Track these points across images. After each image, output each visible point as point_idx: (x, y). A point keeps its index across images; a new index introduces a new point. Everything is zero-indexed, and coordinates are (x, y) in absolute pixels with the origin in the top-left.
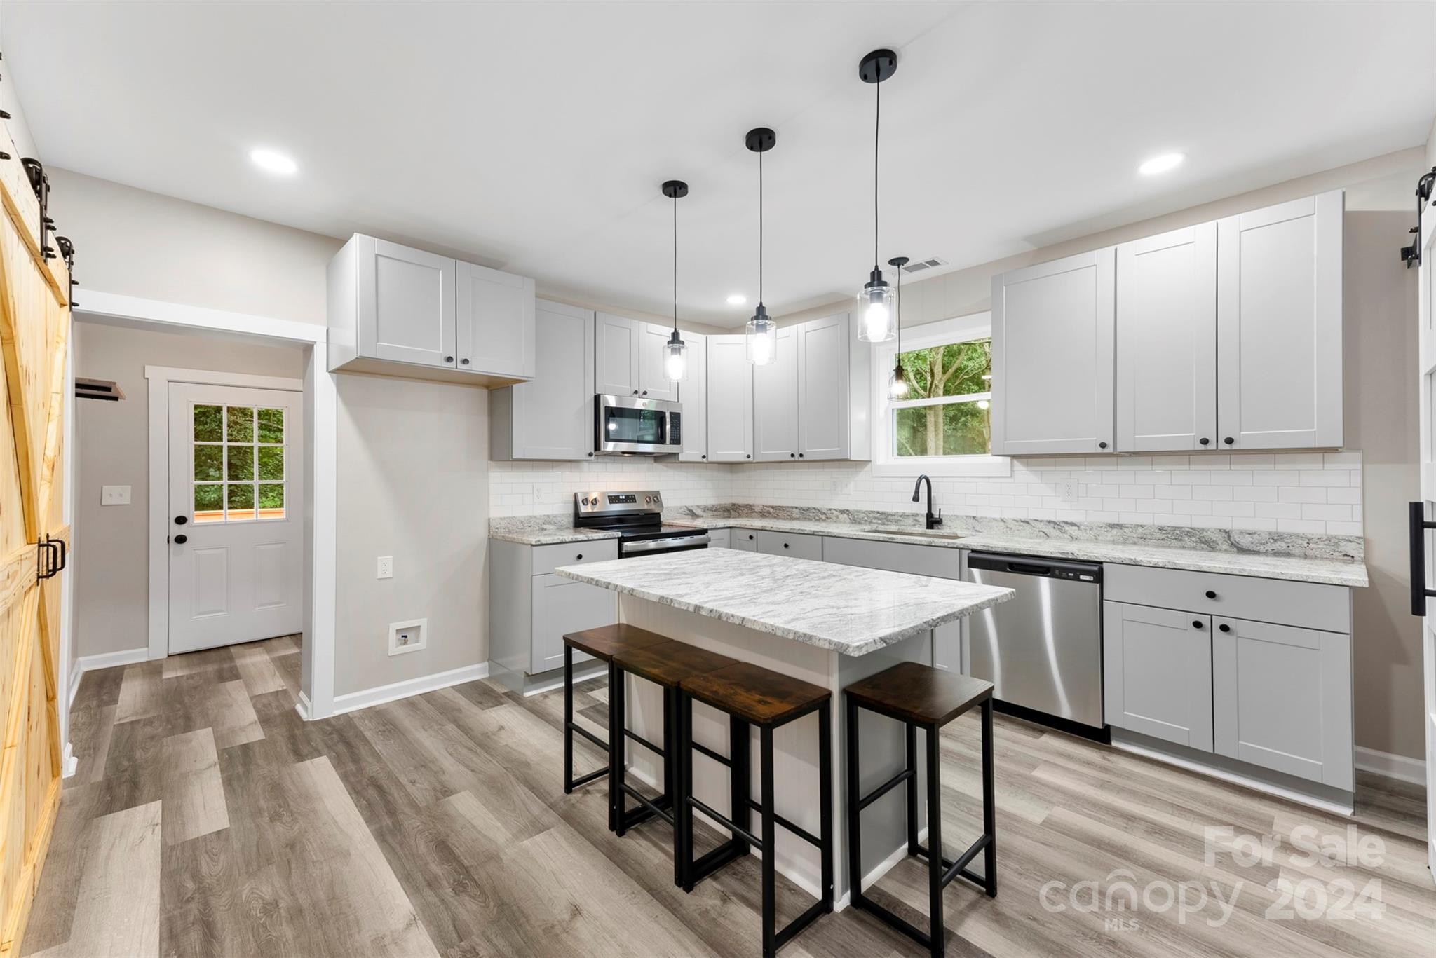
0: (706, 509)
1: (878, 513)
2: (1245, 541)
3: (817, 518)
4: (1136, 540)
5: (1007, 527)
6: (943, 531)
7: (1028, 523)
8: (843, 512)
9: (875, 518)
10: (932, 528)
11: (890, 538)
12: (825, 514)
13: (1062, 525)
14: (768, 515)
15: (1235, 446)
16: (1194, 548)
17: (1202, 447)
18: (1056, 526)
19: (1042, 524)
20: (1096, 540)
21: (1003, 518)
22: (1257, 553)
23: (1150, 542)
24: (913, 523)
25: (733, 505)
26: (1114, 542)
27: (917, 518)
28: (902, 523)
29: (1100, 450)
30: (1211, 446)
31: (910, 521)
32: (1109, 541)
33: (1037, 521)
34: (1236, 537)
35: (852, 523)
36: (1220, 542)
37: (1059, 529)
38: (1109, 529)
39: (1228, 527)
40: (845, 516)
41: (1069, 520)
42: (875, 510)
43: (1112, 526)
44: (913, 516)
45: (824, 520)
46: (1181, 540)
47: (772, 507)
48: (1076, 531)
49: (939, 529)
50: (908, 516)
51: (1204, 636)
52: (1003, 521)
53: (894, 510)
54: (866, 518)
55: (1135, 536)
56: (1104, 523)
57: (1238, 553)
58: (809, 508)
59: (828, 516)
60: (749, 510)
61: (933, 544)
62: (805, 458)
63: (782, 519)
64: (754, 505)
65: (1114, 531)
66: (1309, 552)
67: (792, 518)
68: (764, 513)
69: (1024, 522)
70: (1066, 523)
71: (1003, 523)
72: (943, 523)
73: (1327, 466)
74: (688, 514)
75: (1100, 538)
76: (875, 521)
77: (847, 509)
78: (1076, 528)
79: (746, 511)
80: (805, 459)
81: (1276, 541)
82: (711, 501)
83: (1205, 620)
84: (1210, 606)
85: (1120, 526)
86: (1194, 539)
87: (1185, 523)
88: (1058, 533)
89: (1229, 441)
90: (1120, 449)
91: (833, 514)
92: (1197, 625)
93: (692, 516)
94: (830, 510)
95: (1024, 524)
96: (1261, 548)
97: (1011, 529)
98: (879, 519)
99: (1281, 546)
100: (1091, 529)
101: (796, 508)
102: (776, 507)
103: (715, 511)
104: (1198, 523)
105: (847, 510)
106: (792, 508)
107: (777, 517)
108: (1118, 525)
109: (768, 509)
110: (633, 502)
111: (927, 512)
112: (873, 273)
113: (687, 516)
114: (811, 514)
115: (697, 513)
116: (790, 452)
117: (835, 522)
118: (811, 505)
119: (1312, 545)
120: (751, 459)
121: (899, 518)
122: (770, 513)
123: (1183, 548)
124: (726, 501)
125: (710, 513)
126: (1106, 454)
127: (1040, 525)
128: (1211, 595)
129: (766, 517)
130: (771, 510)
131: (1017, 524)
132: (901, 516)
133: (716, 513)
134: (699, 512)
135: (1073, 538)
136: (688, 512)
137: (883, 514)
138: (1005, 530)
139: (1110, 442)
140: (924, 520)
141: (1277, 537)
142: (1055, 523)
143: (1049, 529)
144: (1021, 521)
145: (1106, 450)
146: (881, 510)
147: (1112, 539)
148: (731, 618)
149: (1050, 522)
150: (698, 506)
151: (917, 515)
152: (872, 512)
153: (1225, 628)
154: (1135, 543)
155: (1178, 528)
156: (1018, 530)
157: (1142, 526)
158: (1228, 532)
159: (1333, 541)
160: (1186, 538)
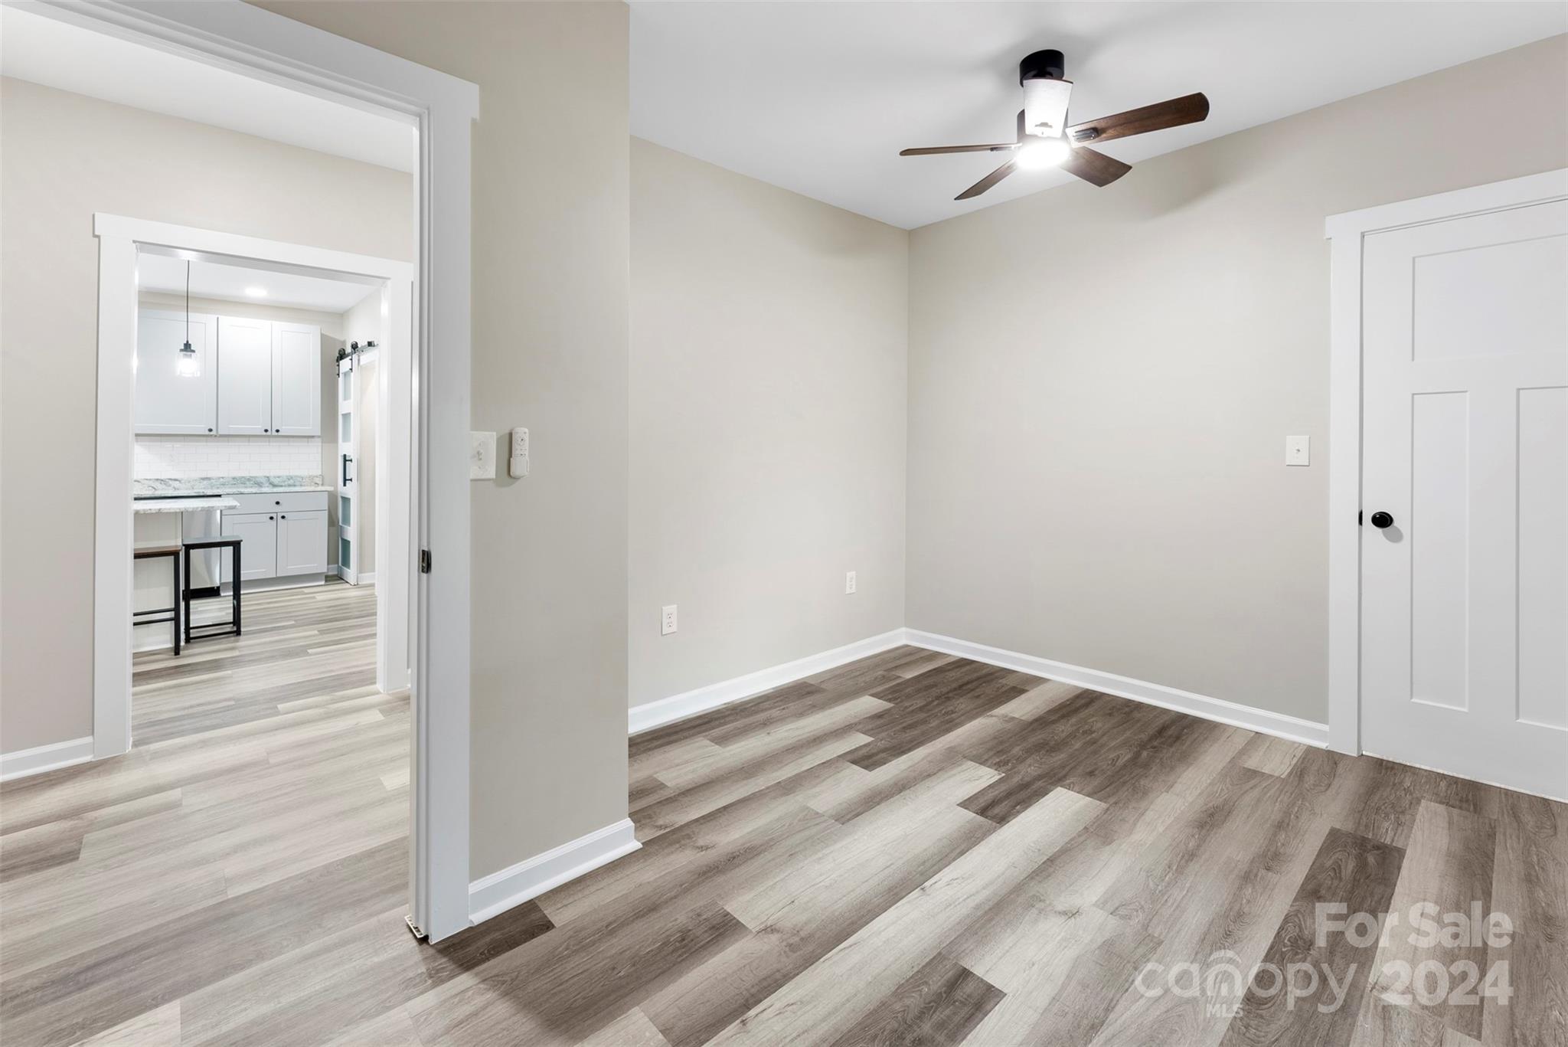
2: (276, 481)
4: (220, 486)
7: (138, 482)
15: (279, 434)
17: (265, 433)
19: (153, 481)
20: (192, 486)
23: (228, 487)
29: (207, 433)
30: (269, 433)
33: (149, 479)
34: (272, 480)
36: (264, 483)
37: (166, 483)
41: (173, 478)
43: (203, 479)
46: (244, 483)
51: (273, 522)
55: (218, 484)
56: (195, 478)
57: (272, 487)
65: (205, 482)
66: (303, 484)
70: (171, 479)
73: (310, 444)
78: (177, 481)
81: (289, 479)
83: (274, 516)
84: (278, 508)
85: (208, 479)
86: (251, 482)
87: (247, 474)
88: (164, 486)
89: (278, 431)
90: (220, 433)
92: (272, 518)
96: (283, 484)
99: (291, 482)
100: (189, 482)
104: (253, 474)
119: (303, 481)
123: (246, 487)
126: (211, 435)
127: (151, 482)
128: (278, 503)
139: (214, 428)
141: (290, 478)
142: (162, 480)
145: (211, 433)
149: (157, 480)
153: (283, 517)
154: (218, 488)
155: (243, 477)
156: (136, 485)
157: (223, 478)
158: (268, 477)
159: (311, 478)
160: (248, 483)
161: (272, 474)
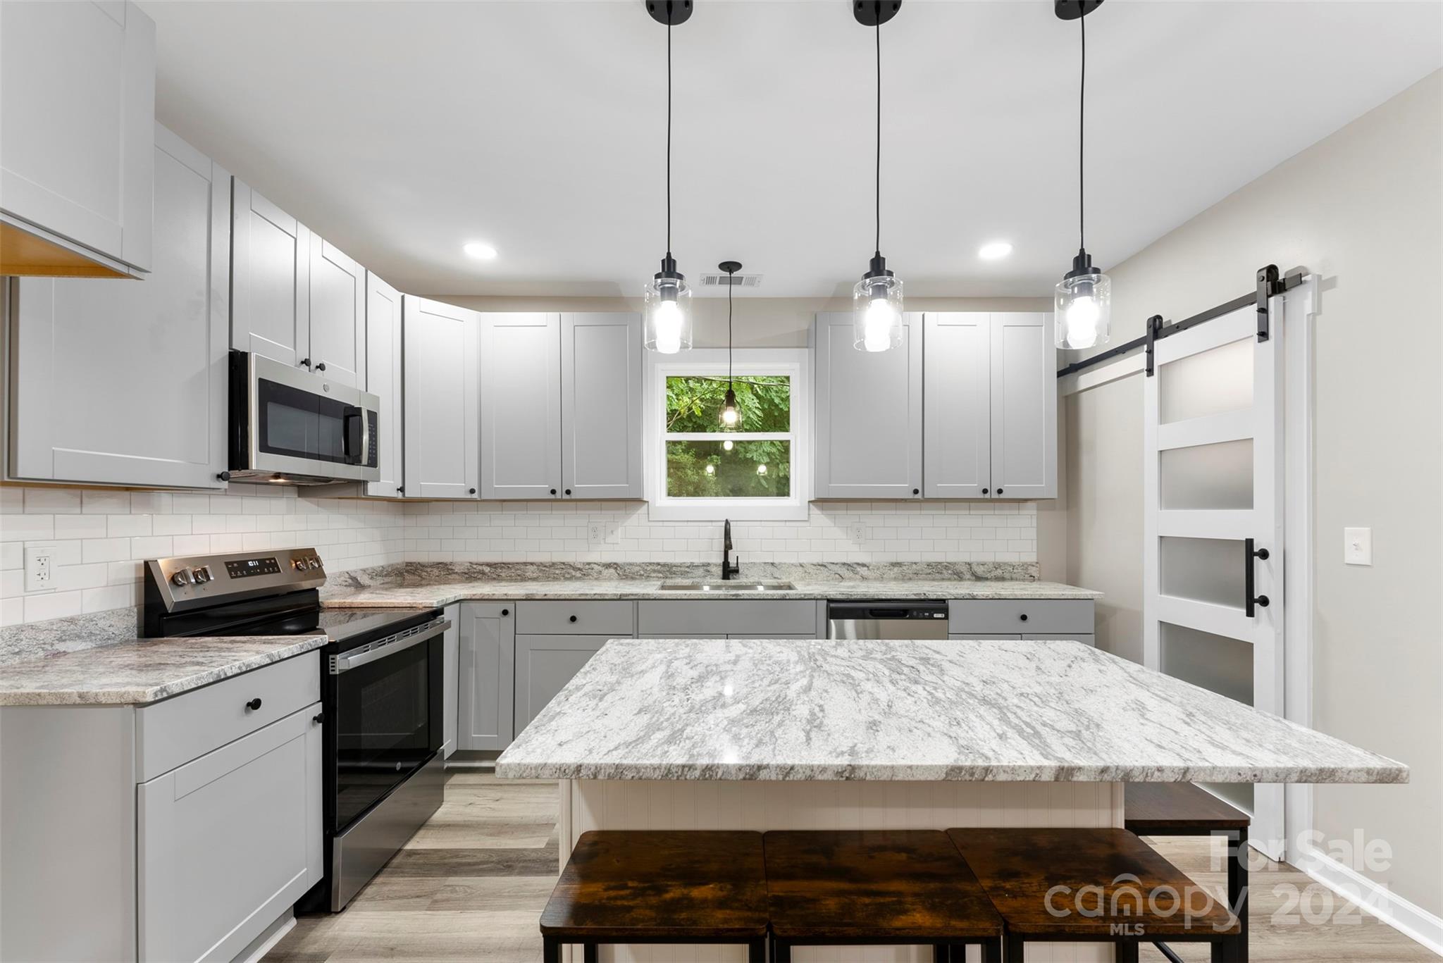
0: (375, 574)
1: (658, 564)
2: (980, 570)
3: (567, 576)
4: (911, 576)
5: (806, 572)
6: (741, 580)
7: (825, 566)
8: (608, 566)
9: (654, 571)
10: (729, 579)
11: (734, 595)
12: (579, 569)
13: (855, 566)
14: (480, 576)
15: (1002, 496)
16: (949, 579)
17: (982, 495)
18: (849, 568)
19: (837, 566)
20: (881, 578)
21: (801, 562)
22: (987, 579)
23: (921, 577)
24: (703, 575)
25: (410, 564)
26: (895, 579)
27: (708, 568)
28: (690, 575)
30: (987, 495)
31: (701, 571)
32: (892, 578)
33: (833, 563)
34: (975, 568)
35: (622, 579)
36: (965, 573)
37: (852, 570)
38: (892, 567)
39: (968, 560)
40: (612, 570)
41: (860, 561)
42: (656, 561)
43: (894, 565)
44: (703, 566)
45: (578, 579)
46: (941, 573)
47: (488, 565)
48: (866, 572)
49: (734, 579)
50: (698, 566)
52: (801, 565)
53: (678, 560)
54: (642, 573)
55: (910, 572)
56: (887, 563)
57: (976, 581)
58: (554, 564)
59: (585, 572)
60: (444, 572)
61: (787, 598)
62: (573, 496)
63: (507, 581)
64: (451, 564)
65: (896, 569)
66: (1014, 576)
67: (523, 579)
68: (472, 574)
69: (822, 565)
70: (858, 564)
71: (801, 568)
72: (740, 572)
73: (1021, 512)
74: (350, 586)
75: (885, 576)
76: (653, 575)
77: (615, 561)
78: (866, 568)
79: (436, 572)
80: (573, 498)
82: (378, 560)
85: (899, 565)
86: (949, 572)
88: (851, 574)
89: (1000, 491)
91: (592, 569)
93: (356, 588)
94: (589, 564)
95: (822, 568)
96: (988, 575)
97: (809, 573)
98: (659, 572)
99: (999, 572)
100: (878, 569)
101: (532, 564)
102: (495, 564)
103: (386, 576)
104: (951, 558)
105: (615, 564)
106: (525, 564)
107: (498, 579)
108: (898, 563)
109: (480, 568)
110: (274, 572)
111: (723, 560)
112: (1076, 259)
113: (349, 589)
114: (557, 572)
115: (362, 582)
116: (547, 487)
117: (596, 579)
118: (557, 558)
119: (1015, 571)
120: (475, 496)
121: (687, 569)
122: (483, 573)
123: (943, 579)
124: (398, 559)
125: (380, 580)
126: (918, 499)
127: (836, 568)
128: (1024, 618)
129: (476, 579)
130: (487, 569)
131: (814, 567)
132: (688, 567)
133: (387, 579)
134: (364, 580)
135: (864, 578)
136: (350, 581)
137: (664, 565)
138: (803, 575)
139: (920, 488)
140: (719, 571)
141: (997, 566)
142: (849, 565)
143: (843, 571)
144: (819, 565)
146: (662, 561)
147: (893, 576)
148: (1157, 774)
149: (844, 564)
150: (364, 570)
151: (709, 564)
152: (650, 564)
154: (910, 579)
155: (940, 563)
156: (816, 574)
157: (915, 563)
158: (969, 564)
159: (1025, 566)
160: (944, 572)
161: (974, 558)
